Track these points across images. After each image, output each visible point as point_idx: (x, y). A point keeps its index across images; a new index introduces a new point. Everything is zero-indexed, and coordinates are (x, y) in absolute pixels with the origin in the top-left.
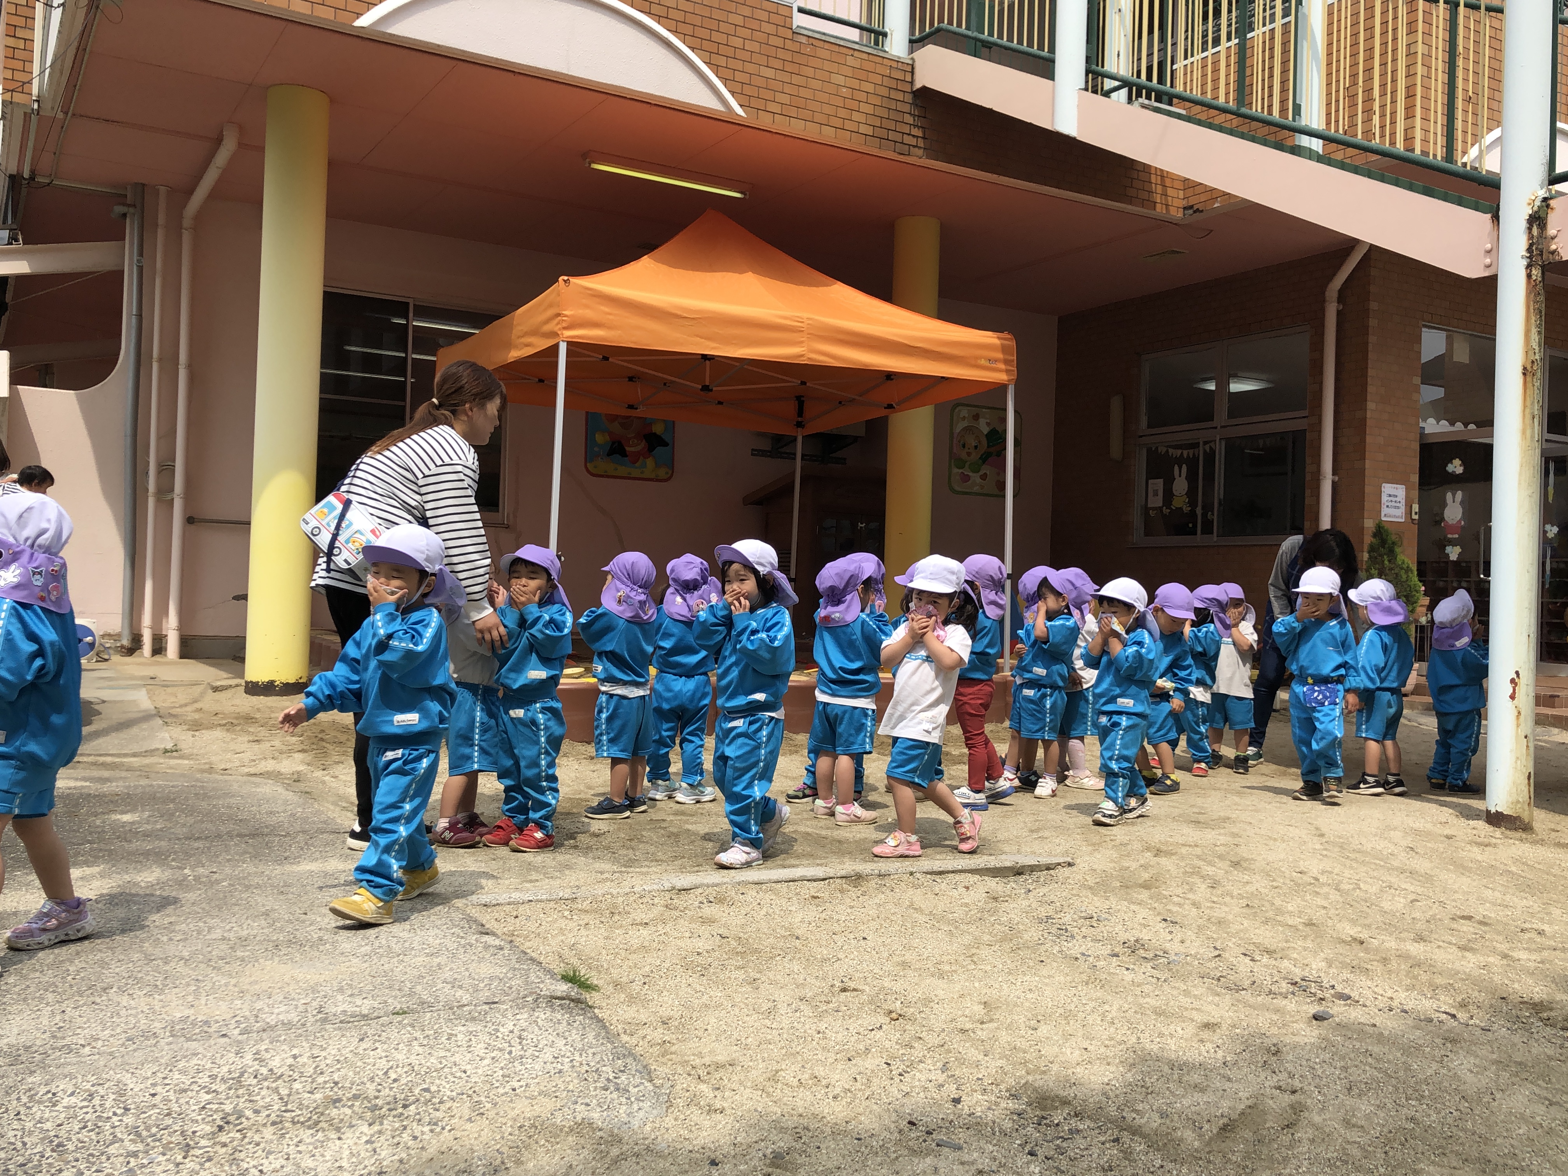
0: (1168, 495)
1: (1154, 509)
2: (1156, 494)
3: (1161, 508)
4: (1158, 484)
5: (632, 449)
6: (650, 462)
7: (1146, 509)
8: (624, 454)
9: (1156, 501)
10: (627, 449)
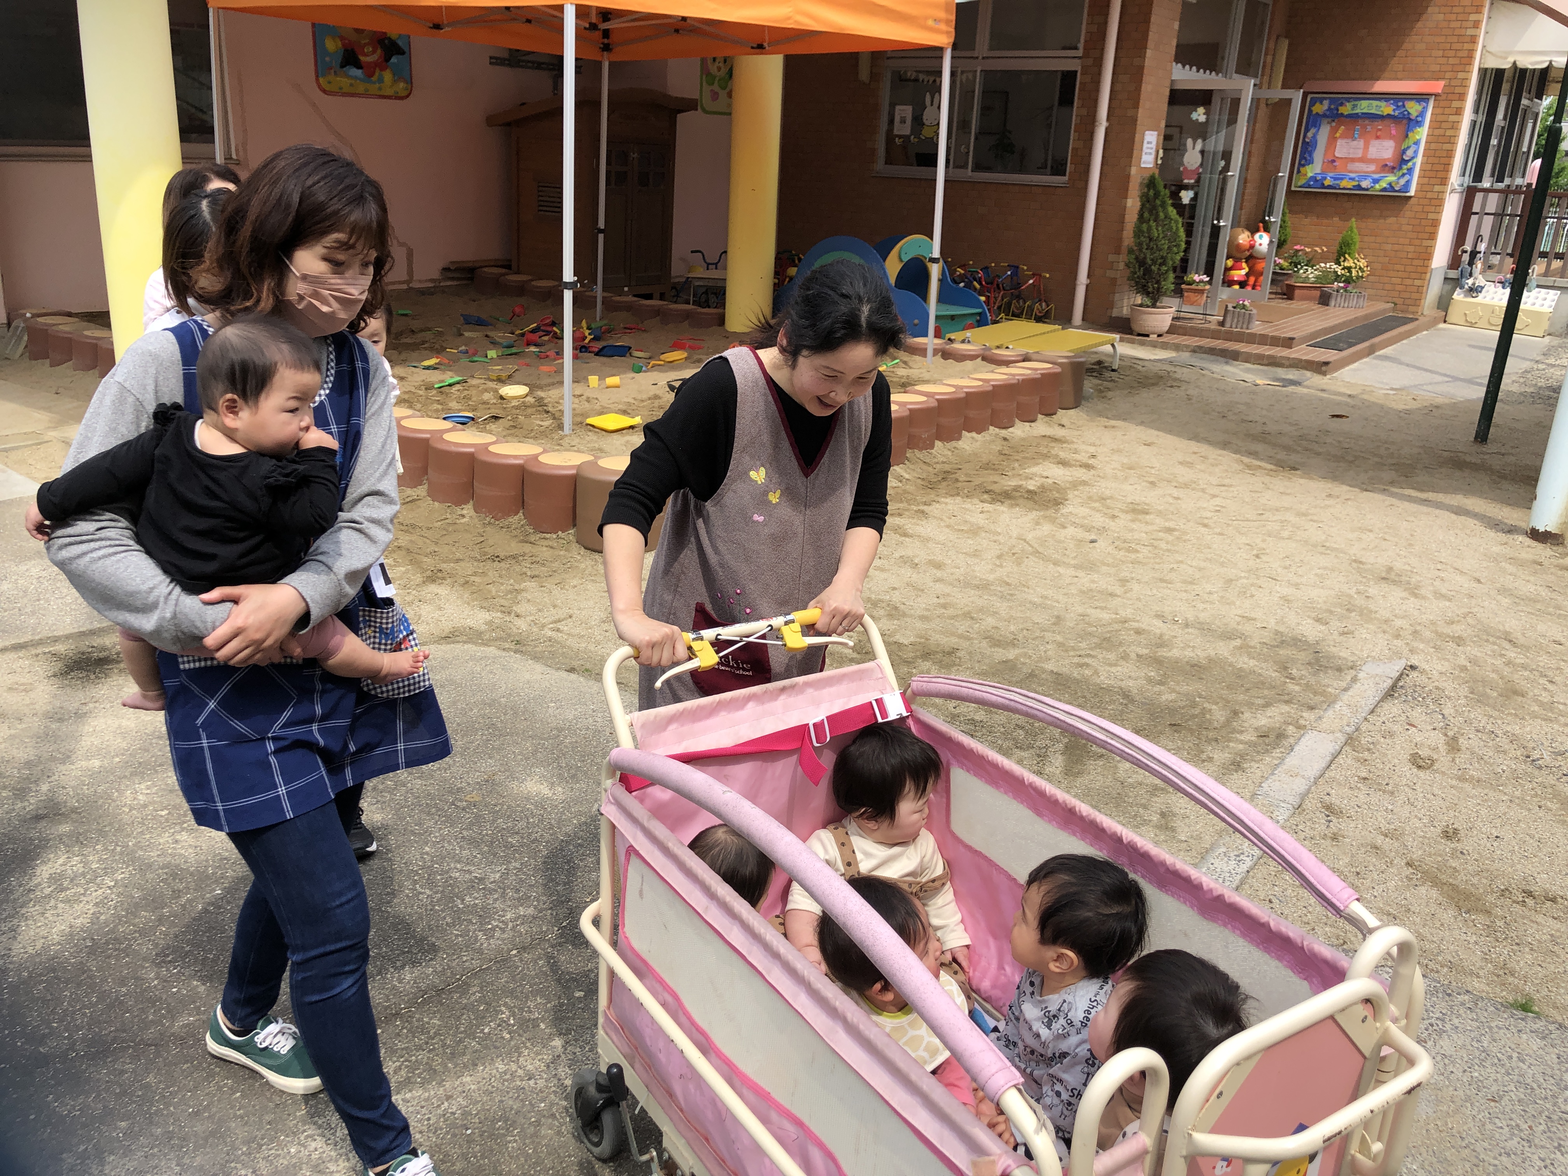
0: (917, 124)
1: (900, 137)
2: (903, 121)
3: (908, 137)
4: (905, 111)
6: (387, 76)
7: (890, 137)
8: (359, 65)
9: (902, 128)
10: (362, 58)
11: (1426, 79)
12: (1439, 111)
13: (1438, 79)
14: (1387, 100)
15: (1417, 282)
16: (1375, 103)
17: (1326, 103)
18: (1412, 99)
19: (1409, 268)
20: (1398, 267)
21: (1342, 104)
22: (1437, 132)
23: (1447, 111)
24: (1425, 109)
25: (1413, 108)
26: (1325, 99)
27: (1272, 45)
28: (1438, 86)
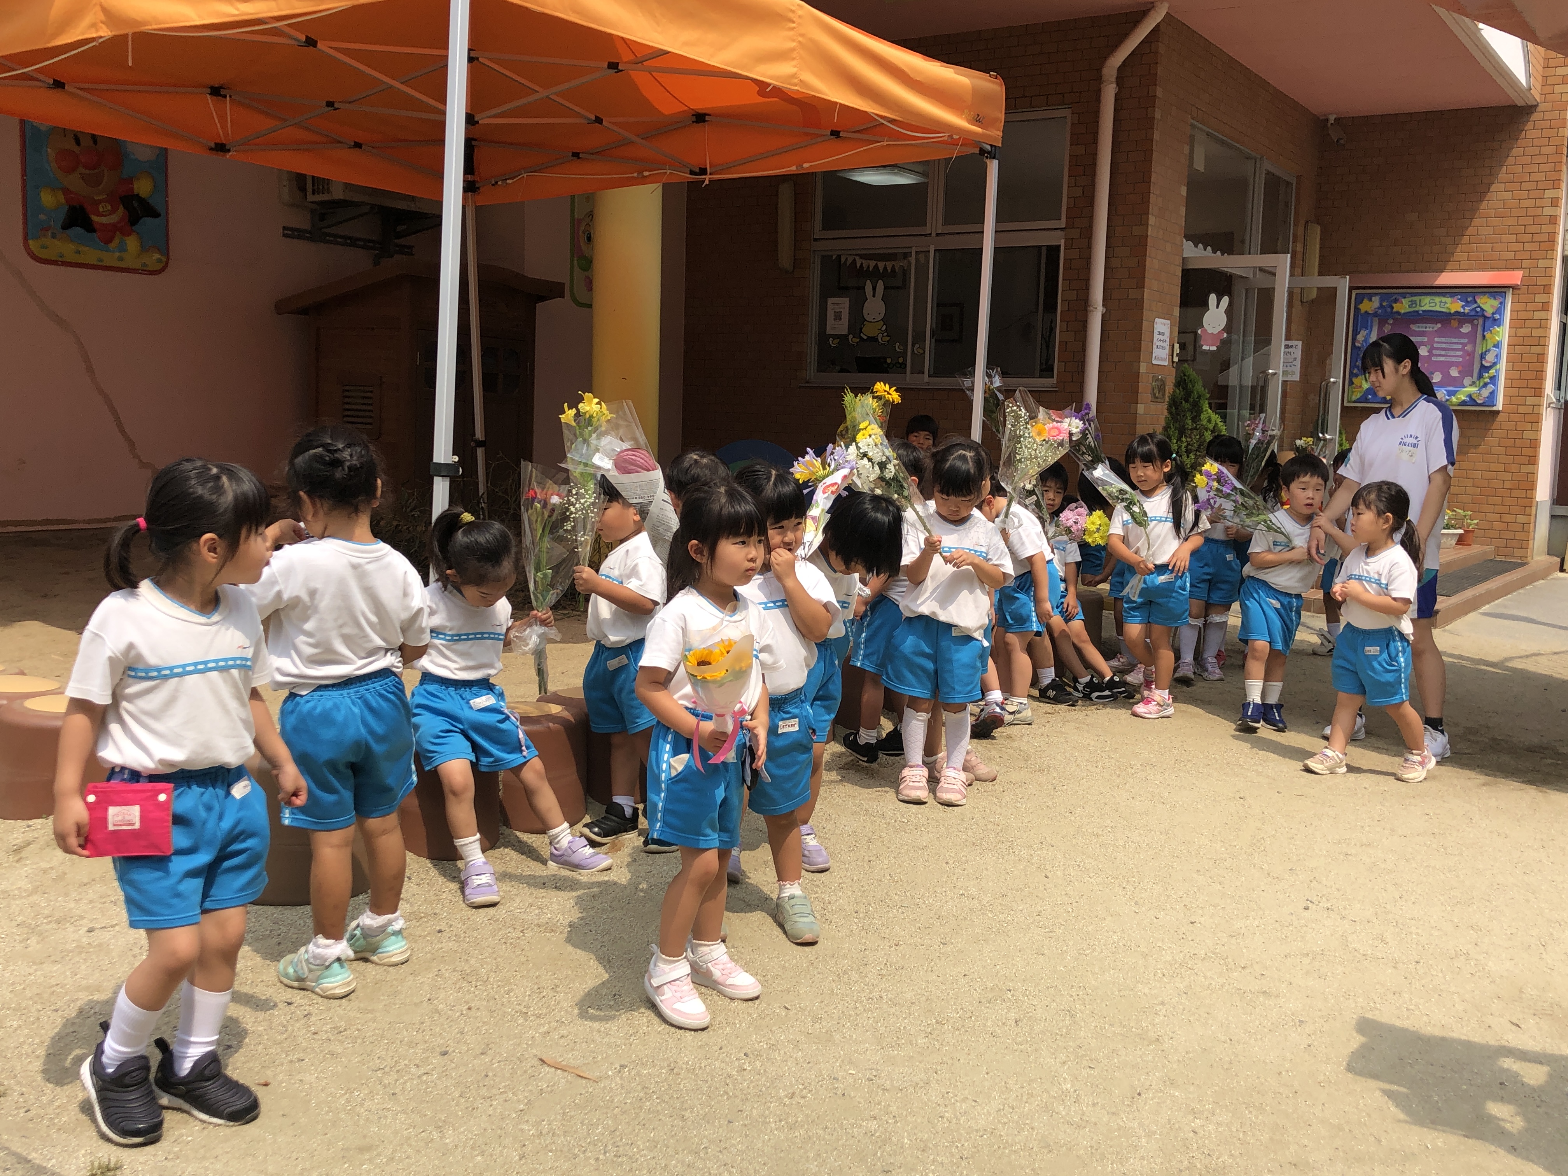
0: (857, 320)
1: (835, 337)
2: (838, 317)
3: (845, 337)
4: (840, 305)
5: (104, 220)
6: (132, 243)
7: (823, 337)
8: (89, 227)
9: (837, 326)
10: (94, 218)
11: (1498, 269)
12: (1521, 306)
13: (1513, 269)
14: (1452, 295)
15: (1521, 519)
16: (1437, 299)
17: (1376, 301)
18: (1485, 293)
19: (1508, 501)
20: (1492, 500)
21: (1396, 301)
22: (1521, 332)
23: (1530, 307)
24: (1503, 304)
25: (1488, 304)
26: (1376, 294)
27: (1301, 231)
28: (1515, 277)
